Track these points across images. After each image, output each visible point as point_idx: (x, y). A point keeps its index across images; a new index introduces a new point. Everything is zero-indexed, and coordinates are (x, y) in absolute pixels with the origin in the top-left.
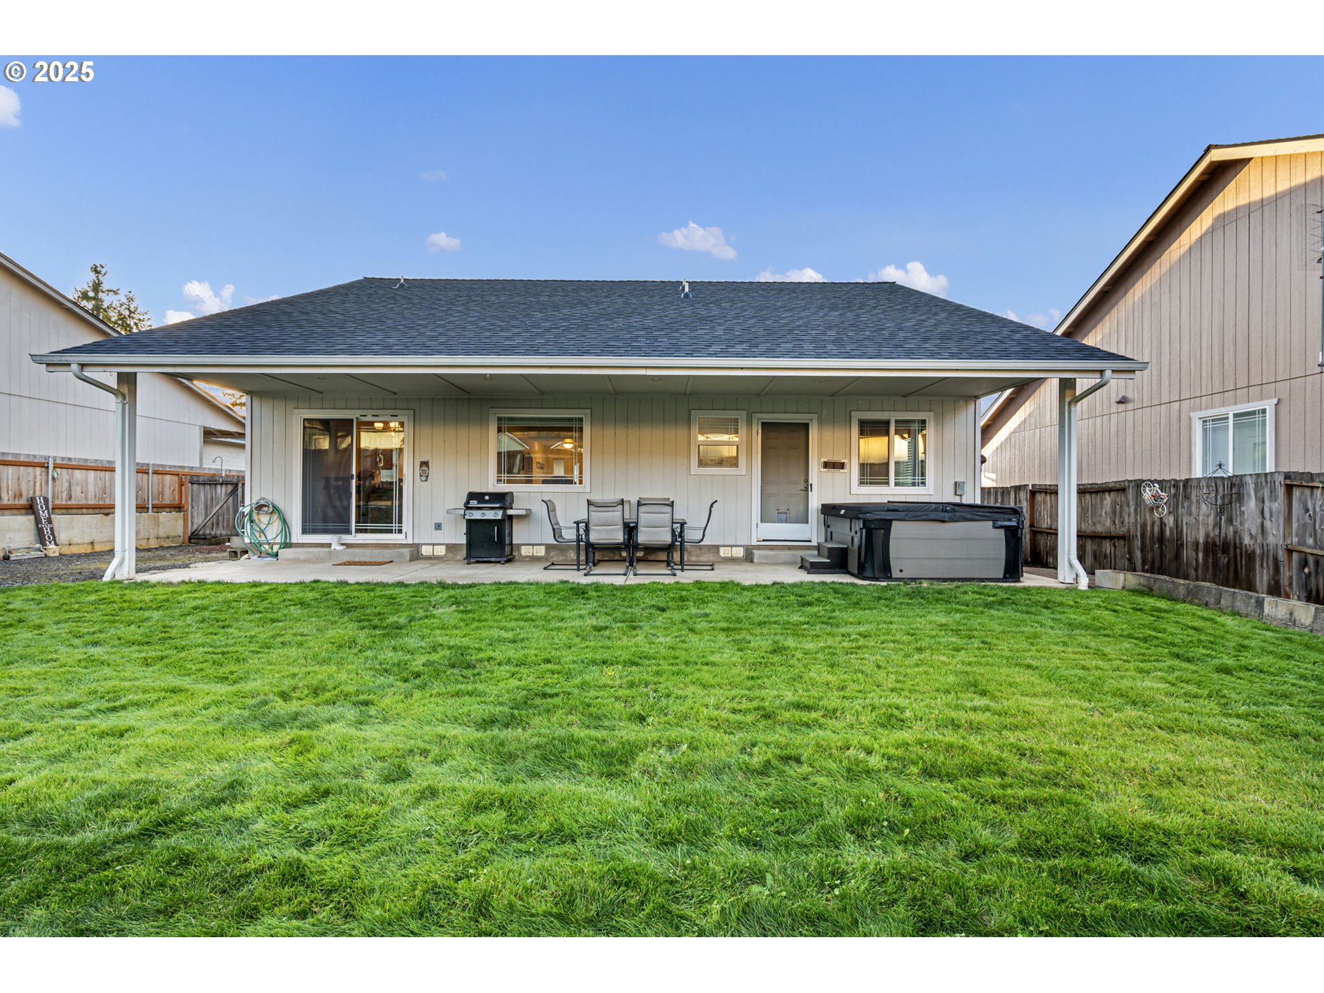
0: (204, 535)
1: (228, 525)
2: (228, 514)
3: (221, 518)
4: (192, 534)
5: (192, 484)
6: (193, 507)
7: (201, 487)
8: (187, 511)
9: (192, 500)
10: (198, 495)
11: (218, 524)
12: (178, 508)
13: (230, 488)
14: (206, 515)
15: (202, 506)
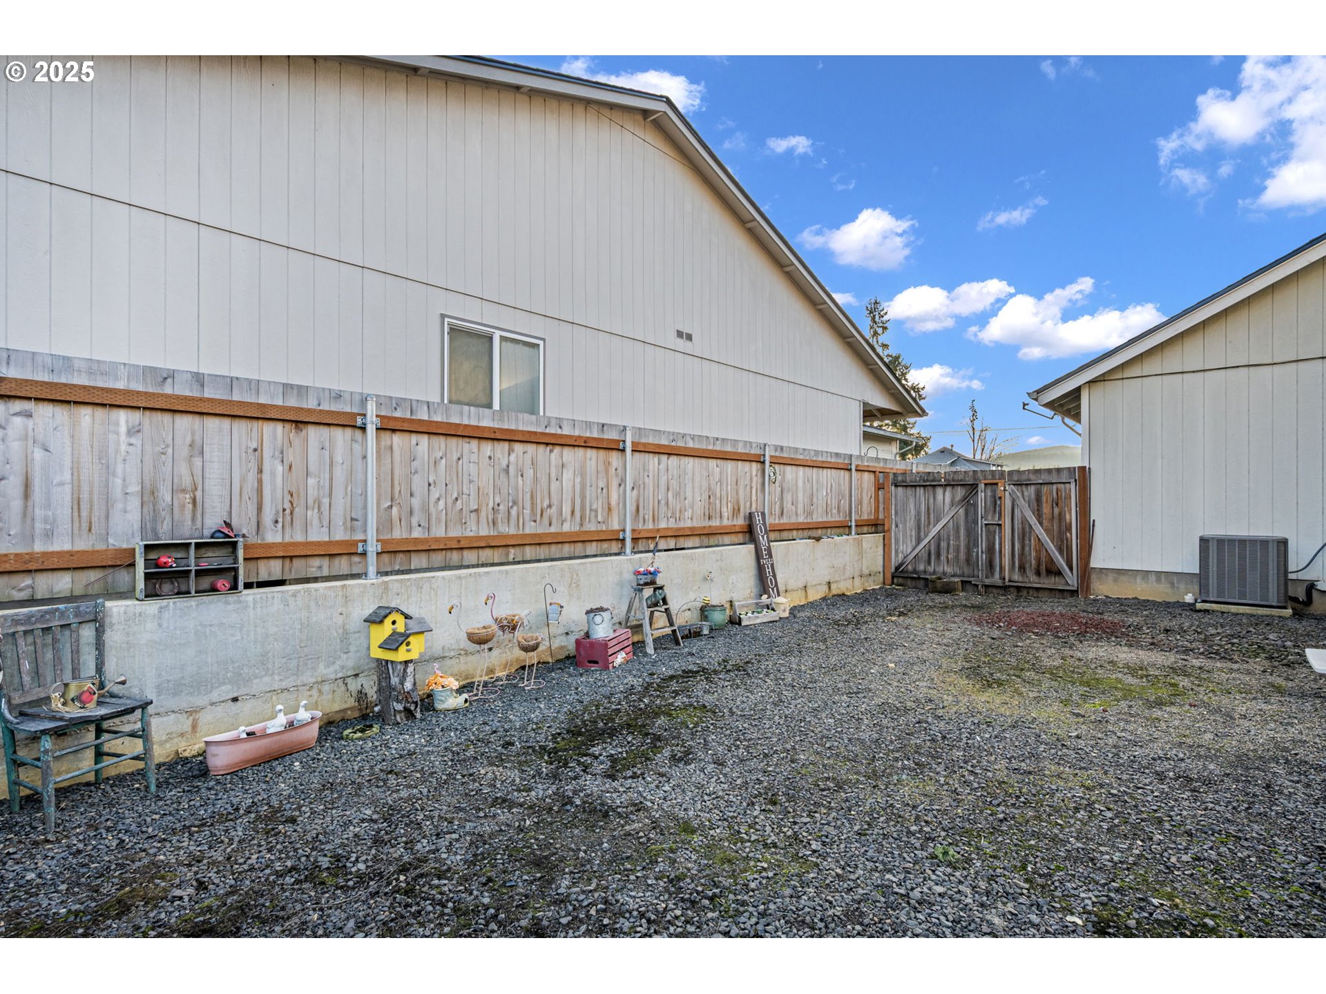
0: (915, 571)
1: (957, 557)
2: (958, 537)
3: (944, 545)
4: (897, 568)
5: (896, 486)
6: (897, 526)
7: (910, 491)
8: (889, 530)
9: (896, 513)
10: (905, 504)
11: (938, 555)
12: (876, 526)
13: (960, 492)
14: (919, 541)
15: (911, 523)
